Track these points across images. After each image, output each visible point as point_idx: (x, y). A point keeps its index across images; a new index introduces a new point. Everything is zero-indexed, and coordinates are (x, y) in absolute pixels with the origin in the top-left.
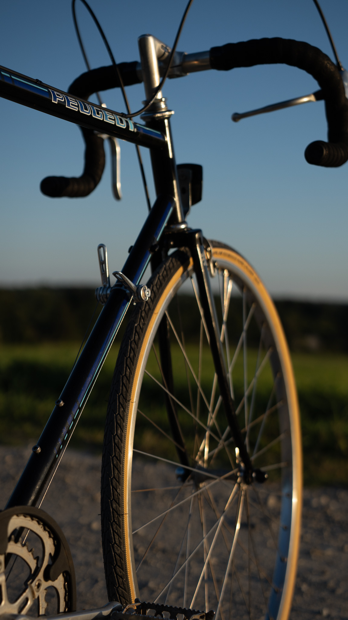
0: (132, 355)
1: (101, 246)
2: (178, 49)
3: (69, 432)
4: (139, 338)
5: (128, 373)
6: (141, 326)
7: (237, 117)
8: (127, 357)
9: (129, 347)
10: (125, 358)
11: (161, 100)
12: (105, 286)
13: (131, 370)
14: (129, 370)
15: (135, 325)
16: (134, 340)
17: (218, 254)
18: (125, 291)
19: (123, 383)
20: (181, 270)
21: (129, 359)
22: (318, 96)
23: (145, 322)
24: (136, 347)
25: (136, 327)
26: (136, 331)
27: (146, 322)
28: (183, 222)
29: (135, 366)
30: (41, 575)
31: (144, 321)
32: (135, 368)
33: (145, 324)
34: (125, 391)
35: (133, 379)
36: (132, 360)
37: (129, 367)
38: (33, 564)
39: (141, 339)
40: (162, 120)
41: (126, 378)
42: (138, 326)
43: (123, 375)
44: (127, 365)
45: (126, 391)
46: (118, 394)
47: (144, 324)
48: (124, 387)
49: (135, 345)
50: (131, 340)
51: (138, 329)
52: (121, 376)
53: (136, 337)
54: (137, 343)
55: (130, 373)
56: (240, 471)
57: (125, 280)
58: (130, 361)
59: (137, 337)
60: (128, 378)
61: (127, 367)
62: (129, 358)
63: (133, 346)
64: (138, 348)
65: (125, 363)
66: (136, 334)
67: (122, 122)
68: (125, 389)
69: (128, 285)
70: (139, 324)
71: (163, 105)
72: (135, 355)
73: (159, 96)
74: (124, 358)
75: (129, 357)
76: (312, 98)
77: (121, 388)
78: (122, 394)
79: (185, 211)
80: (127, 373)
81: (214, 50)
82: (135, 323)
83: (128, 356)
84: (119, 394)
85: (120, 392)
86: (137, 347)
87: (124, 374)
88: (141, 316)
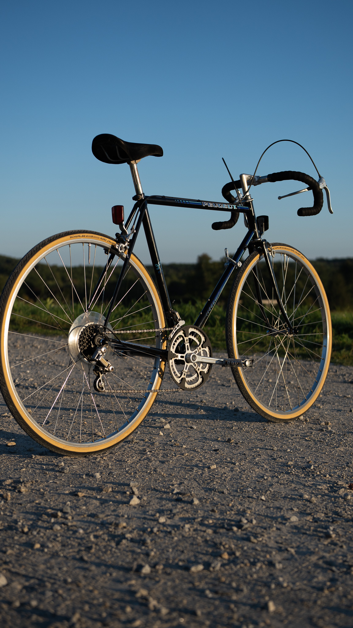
1: (226, 249)
2: (256, 175)
3: (211, 309)
4: (239, 280)
7: (280, 198)
11: (248, 196)
12: (227, 262)
14: (234, 290)
17: (275, 249)
20: (258, 255)
22: (309, 189)
26: (238, 277)
28: (259, 238)
30: (200, 346)
31: (241, 274)
32: (237, 290)
38: (198, 343)
40: (249, 202)
45: (233, 297)
56: (288, 329)
65: (233, 288)
67: (230, 207)
70: (239, 275)
71: (249, 197)
72: (237, 285)
73: (248, 194)
75: (235, 286)
76: (306, 190)
79: (261, 234)
81: (269, 176)
87: (233, 292)
88: (240, 272)
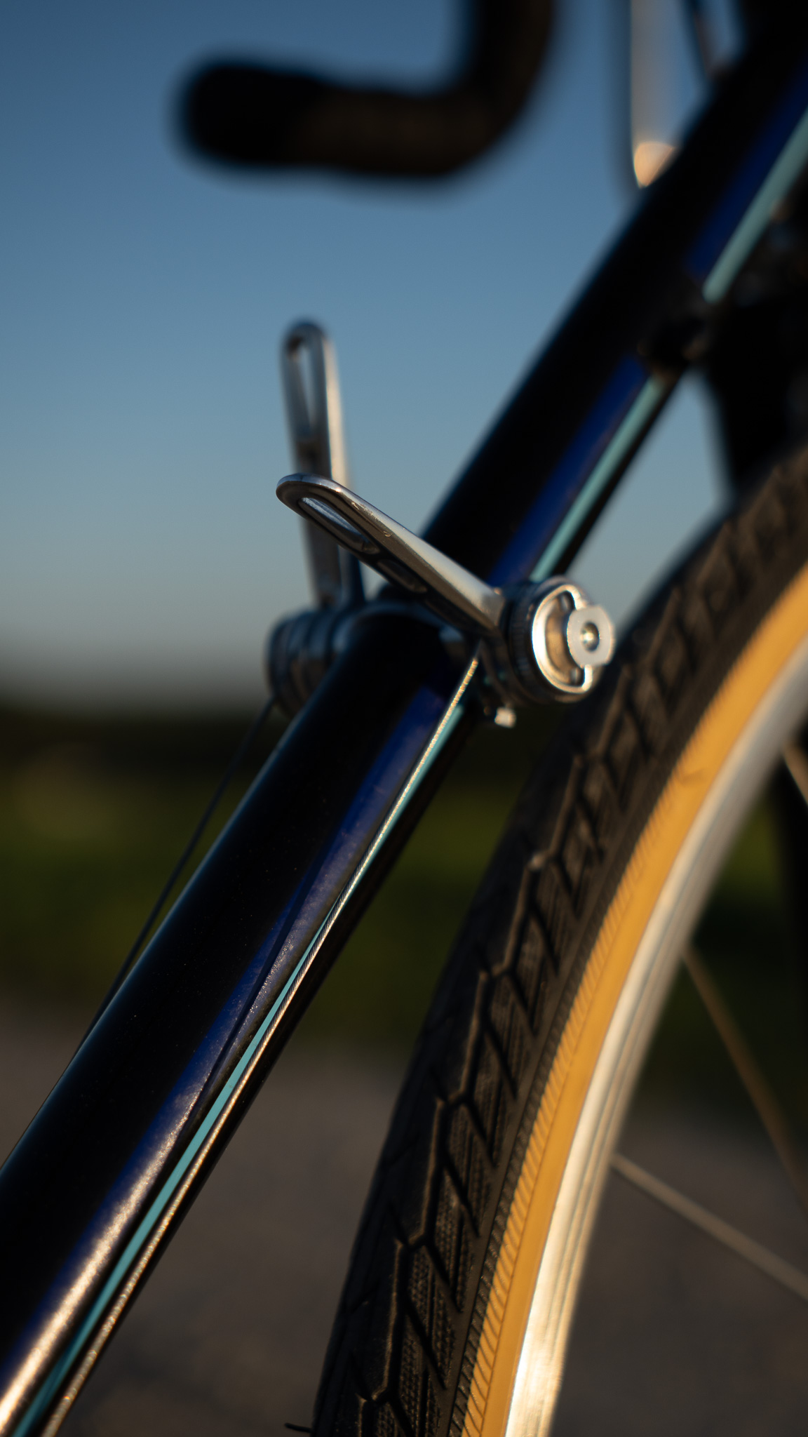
0: (487, 1081)
4: (552, 958)
5: (445, 1225)
6: (574, 868)
8: (452, 1097)
9: (474, 1024)
10: (440, 1104)
12: (325, 602)
13: (472, 1196)
14: (455, 1202)
15: (529, 858)
16: (513, 971)
18: (436, 631)
19: (406, 1305)
21: (462, 1119)
23: (605, 842)
24: (522, 1019)
25: (536, 876)
26: (533, 908)
27: (610, 845)
29: (510, 1166)
31: (595, 833)
32: (509, 1183)
33: (601, 853)
34: (417, 1370)
35: (487, 1271)
36: (488, 1126)
37: (463, 1175)
39: (566, 966)
41: (429, 1261)
42: (554, 871)
43: (413, 1238)
44: (445, 1161)
45: (426, 1375)
46: (368, 1397)
47: (594, 856)
48: (411, 1339)
49: (519, 1009)
50: (487, 968)
51: (546, 897)
52: (400, 1246)
53: (527, 948)
54: (531, 993)
55: (467, 1226)
57: (383, 543)
58: (470, 1129)
59: (534, 949)
60: (450, 1265)
61: (448, 1179)
62: (463, 1110)
63: (500, 1014)
64: (535, 1033)
65: (433, 1145)
66: (534, 928)
68: (418, 1355)
69: (422, 582)
70: (558, 860)
72: (509, 1081)
74: (433, 1106)
75: (468, 1099)
77: (389, 1345)
78: (392, 1395)
80: (440, 1224)
82: (531, 849)
83: (462, 1088)
84: (375, 1397)
85: (381, 1379)
86: (531, 1021)
87: (421, 1231)
88: (581, 798)
